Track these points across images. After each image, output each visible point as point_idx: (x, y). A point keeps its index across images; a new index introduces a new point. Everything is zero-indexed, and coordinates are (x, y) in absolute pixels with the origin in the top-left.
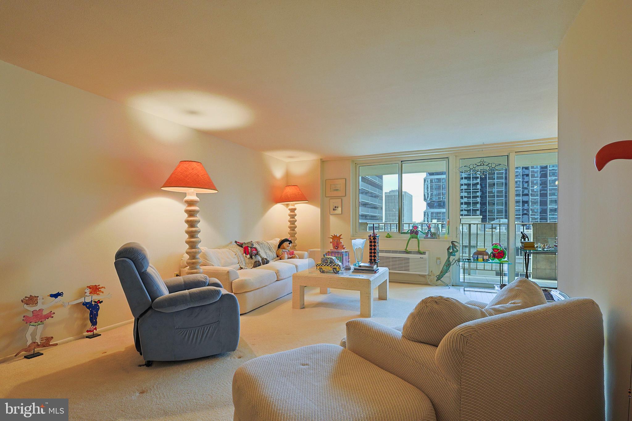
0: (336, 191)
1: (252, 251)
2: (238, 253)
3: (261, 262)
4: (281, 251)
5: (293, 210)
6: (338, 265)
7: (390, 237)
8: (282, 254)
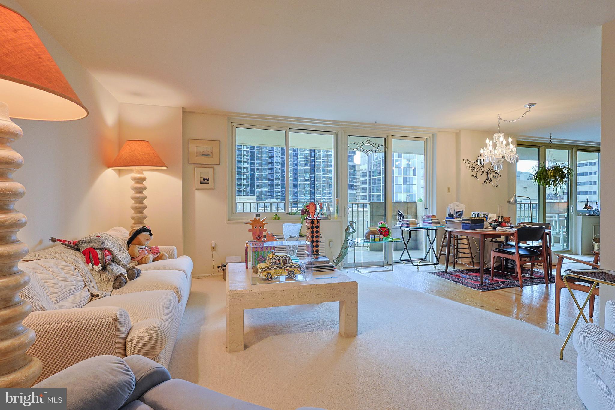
0: (206, 156)
1: (104, 256)
2: (80, 266)
3: (126, 275)
4: (136, 249)
5: (141, 180)
6: (297, 265)
7: (279, 219)
8: (140, 253)
